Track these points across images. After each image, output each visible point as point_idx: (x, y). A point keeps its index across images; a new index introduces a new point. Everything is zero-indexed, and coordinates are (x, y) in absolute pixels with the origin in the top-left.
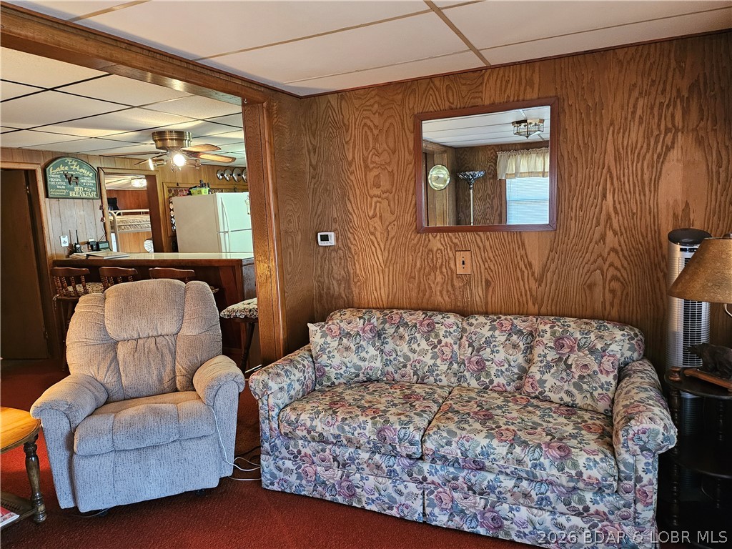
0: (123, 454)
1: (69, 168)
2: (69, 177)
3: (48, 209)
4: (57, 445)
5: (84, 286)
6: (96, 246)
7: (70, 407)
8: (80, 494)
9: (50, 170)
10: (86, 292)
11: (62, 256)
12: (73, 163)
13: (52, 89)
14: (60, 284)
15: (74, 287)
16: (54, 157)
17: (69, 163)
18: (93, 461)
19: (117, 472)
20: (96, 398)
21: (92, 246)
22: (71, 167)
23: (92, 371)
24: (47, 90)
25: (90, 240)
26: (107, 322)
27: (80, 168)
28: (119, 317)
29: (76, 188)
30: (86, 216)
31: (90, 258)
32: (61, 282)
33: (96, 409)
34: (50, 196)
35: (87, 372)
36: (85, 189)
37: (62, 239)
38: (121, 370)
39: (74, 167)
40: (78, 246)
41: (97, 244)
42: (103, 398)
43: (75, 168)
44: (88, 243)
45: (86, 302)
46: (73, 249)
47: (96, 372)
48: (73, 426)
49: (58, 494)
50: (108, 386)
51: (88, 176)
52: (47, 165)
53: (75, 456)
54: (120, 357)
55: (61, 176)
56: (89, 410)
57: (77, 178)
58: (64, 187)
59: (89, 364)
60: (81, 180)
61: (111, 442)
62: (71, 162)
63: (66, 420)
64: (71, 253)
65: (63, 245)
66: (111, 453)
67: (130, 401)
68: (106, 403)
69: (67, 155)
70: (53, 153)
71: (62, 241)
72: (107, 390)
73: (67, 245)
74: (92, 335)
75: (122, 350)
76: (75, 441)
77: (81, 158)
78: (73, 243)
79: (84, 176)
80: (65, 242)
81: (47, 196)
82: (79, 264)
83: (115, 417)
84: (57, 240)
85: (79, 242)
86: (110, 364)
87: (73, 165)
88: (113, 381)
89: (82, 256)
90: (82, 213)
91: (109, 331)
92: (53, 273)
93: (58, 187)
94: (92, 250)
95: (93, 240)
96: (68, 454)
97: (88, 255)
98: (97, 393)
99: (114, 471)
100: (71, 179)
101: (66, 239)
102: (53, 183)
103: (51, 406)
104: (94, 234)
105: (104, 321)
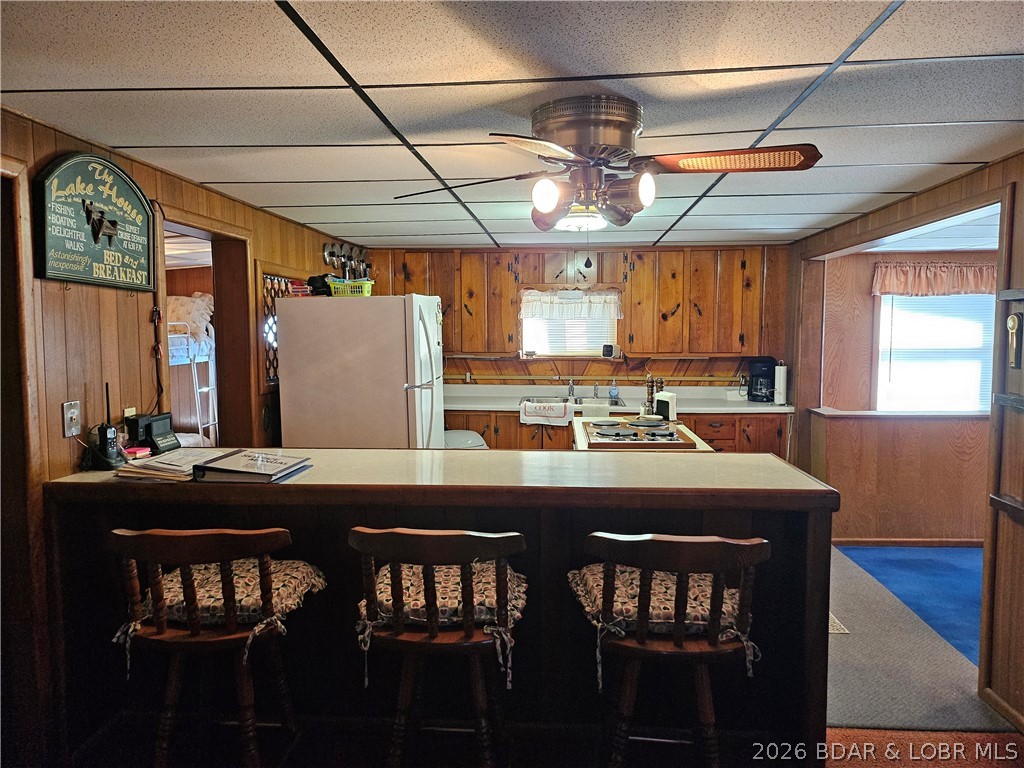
1: (95, 189)
2: (95, 216)
6: (145, 431)
9: (54, 186)
11: (62, 467)
12: (105, 176)
17: (97, 176)
22: (101, 188)
27: (118, 197)
29: (109, 255)
31: (209, 477)
34: (46, 272)
36: (127, 259)
37: (67, 414)
39: (105, 190)
40: (111, 433)
41: (148, 424)
43: (108, 191)
46: (91, 442)
51: (134, 223)
52: (45, 170)
55: (77, 213)
57: (114, 223)
58: (80, 248)
60: (120, 233)
62: (101, 172)
64: (85, 454)
65: (68, 432)
69: (92, 150)
71: (67, 421)
73: (78, 429)
77: (120, 165)
79: (125, 221)
80: (73, 421)
81: (38, 272)
84: (55, 414)
87: (104, 183)
93: (68, 245)
100: (99, 226)
101: (76, 411)
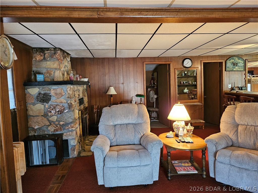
0: (233, 167)
1: (234, 60)
3: (225, 75)
4: (211, 154)
5: (234, 103)
6: (241, 89)
7: (217, 143)
8: (216, 174)
9: (228, 61)
10: (231, 104)
11: (228, 91)
13: (227, 33)
14: (225, 101)
15: (230, 103)
16: (230, 57)
17: (235, 59)
18: (222, 165)
19: (230, 173)
20: (227, 143)
21: (239, 88)
23: (228, 133)
24: (225, 34)
25: (239, 86)
26: (235, 116)
28: (240, 116)
29: (236, 67)
30: (239, 77)
31: (238, 92)
32: (226, 100)
33: (227, 147)
34: (226, 70)
35: (226, 133)
36: (240, 67)
37: (229, 85)
38: (239, 136)
40: (234, 88)
41: (242, 88)
42: (230, 144)
43: (237, 60)
44: (238, 87)
45: (229, 108)
46: (232, 89)
47: (229, 134)
48: (217, 150)
49: (210, 171)
50: (233, 140)
51: (241, 63)
52: (227, 60)
53: (216, 161)
54: (239, 131)
55: (231, 64)
56: (223, 146)
57: (237, 64)
58: (232, 67)
59: (227, 130)
60: (239, 65)
61: (229, 160)
62: (236, 58)
63: (215, 147)
64: (231, 90)
65: (229, 87)
66: (229, 165)
67: (240, 148)
68: (231, 146)
69: (234, 56)
70: (229, 55)
71: (229, 86)
72: (232, 141)
73: (230, 87)
74: (230, 120)
75: (240, 128)
76: (217, 155)
77: (239, 56)
78: (233, 87)
79: (239, 63)
80: (230, 86)
81: (225, 71)
82: (233, 94)
83: (232, 152)
84: (227, 86)
85: (235, 86)
86: (235, 132)
87: (236, 59)
88: (235, 139)
89: (235, 92)
90: (237, 76)
91: (236, 120)
92: (224, 97)
93: (230, 67)
94: (240, 90)
95: (240, 86)
96: (214, 159)
97: (237, 92)
98: (228, 141)
99: (229, 172)
100: (235, 64)
101: (230, 85)
102: (228, 66)
103: (211, 141)
104: (241, 84)
105: (234, 116)
